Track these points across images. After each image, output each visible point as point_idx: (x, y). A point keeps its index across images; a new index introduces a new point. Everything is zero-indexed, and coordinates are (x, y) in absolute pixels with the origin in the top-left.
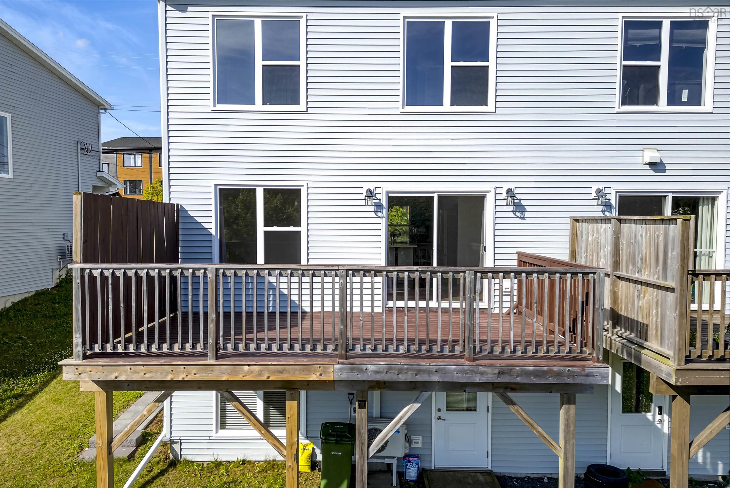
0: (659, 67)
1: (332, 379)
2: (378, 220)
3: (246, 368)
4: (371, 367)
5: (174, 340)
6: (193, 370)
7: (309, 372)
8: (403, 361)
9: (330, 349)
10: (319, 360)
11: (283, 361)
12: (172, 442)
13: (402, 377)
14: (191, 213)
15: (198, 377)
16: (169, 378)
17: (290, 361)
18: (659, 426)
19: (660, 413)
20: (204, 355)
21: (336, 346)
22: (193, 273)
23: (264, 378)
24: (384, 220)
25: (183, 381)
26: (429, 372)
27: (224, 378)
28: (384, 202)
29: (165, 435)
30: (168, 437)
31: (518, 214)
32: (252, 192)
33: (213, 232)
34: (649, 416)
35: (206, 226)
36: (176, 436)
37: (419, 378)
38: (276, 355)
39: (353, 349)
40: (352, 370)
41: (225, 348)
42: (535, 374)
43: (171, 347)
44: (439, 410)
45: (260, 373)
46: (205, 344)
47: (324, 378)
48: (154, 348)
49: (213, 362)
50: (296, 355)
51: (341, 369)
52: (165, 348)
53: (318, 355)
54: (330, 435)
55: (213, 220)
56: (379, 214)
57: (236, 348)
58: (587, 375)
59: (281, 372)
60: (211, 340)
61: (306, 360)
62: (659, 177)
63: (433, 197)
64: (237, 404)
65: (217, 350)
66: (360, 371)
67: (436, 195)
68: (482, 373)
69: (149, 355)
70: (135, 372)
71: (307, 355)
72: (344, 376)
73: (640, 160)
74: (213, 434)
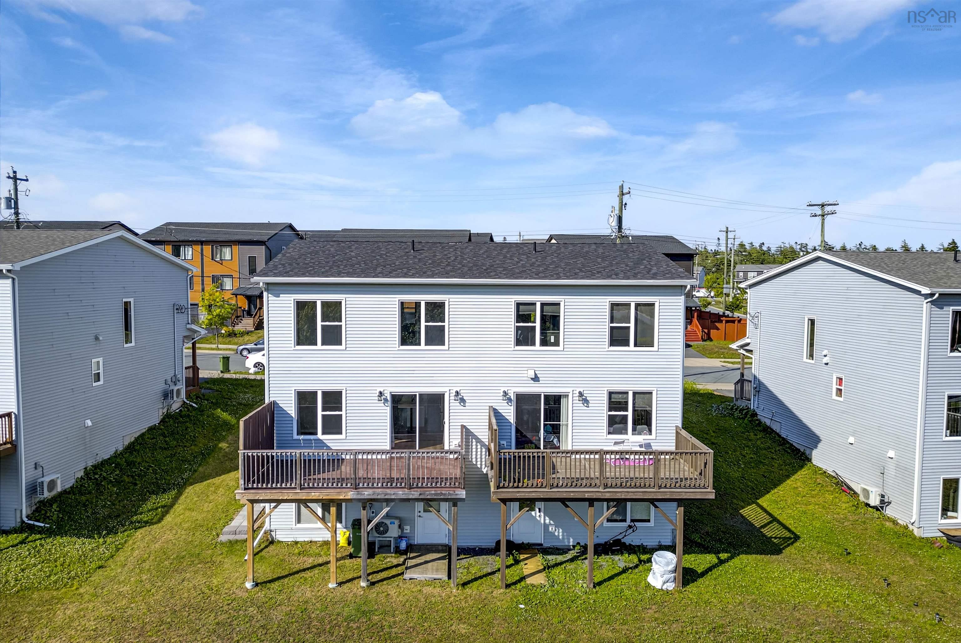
0: (535, 326)
1: (349, 498)
2: (386, 408)
3: (313, 494)
4: (366, 493)
5: (282, 482)
6: (291, 495)
7: (340, 496)
8: (380, 490)
9: (349, 485)
10: (344, 490)
11: (329, 490)
12: (271, 531)
13: (379, 497)
14: (281, 405)
15: (293, 498)
16: (280, 498)
17: (332, 491)
18: (538, 519)
19: (540, 512)
20: (295, 488)
21: (351, 484)
22: (291, 454)
23: (321, 498)
24: (389, 408)
25: (287, 499)
26: (390, 494)
27: (304, 498)
28: (389, 398)
29: (267, 526)
30: (269, 528)
31: (462, 404)
32: (315, 393)
33: (293, 415)
34: (533, 513)
35: (289, 412)
36: (273, 527)
37: (386, 497)
38: (325, 488)
39: (359, 485)
40: (358, 494)
41: (304, 485)
42: (435, 494)
43: (281, 485)
44: (420, 512)
45: (319, 496)
46: (296, 483)
47: (346, 498)
48: (274, 485)
49: (299, 491)
50: (334, 488)
51: (353, 494)
52: (279, 485)
53: (344, 488)
54: (356, 525)
55: (293, 409)
56: (386, 404)
57: (309, 485)
58: (456, 495)
59: (328, 495)
60: (298, 482)
61: (339, 490)
62: (536, 384)
63: (416, 395)
64: (309, 509)
65: (301, 486)
66: (362, 494)
67: (417, 394)
68: (413, 495)
69: (272, 488)
70: (267, 495)
71: (339, 488)
72: (355, 497)
73: (526, 375)
74: (294, 526)
